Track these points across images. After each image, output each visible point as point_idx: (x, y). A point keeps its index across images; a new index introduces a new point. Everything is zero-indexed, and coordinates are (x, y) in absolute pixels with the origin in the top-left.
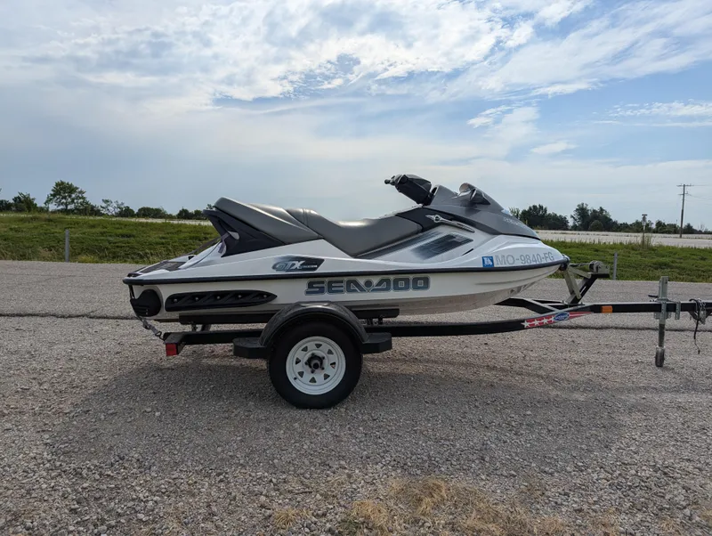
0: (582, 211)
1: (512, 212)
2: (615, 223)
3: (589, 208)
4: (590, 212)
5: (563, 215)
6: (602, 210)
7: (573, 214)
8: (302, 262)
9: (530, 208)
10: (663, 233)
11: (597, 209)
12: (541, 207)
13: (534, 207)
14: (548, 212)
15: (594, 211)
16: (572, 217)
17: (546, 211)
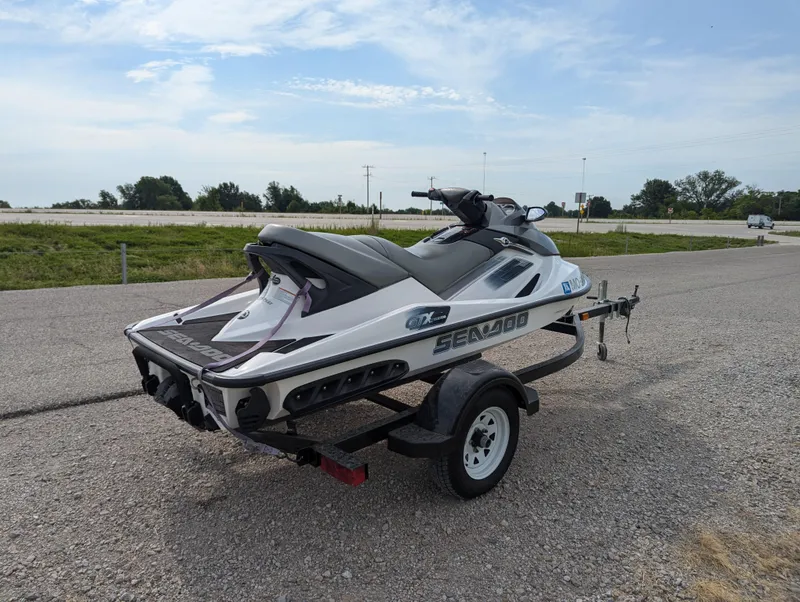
0: (274, 189)
1: (206, 191)
2: (306, 203)
3: (280, 186)
4: (281, 192)
5: (256, 194)
6: (292, 189)
7: (266, 192)
8: (432, 313)
9: (220, 186)
10: (353, 213)
11: (289, 188)
12: (232, 185)
13: (225, 184)
14: (240, 191)
15: (286, 190)
16: (264, 196)
17: (237, 189)
